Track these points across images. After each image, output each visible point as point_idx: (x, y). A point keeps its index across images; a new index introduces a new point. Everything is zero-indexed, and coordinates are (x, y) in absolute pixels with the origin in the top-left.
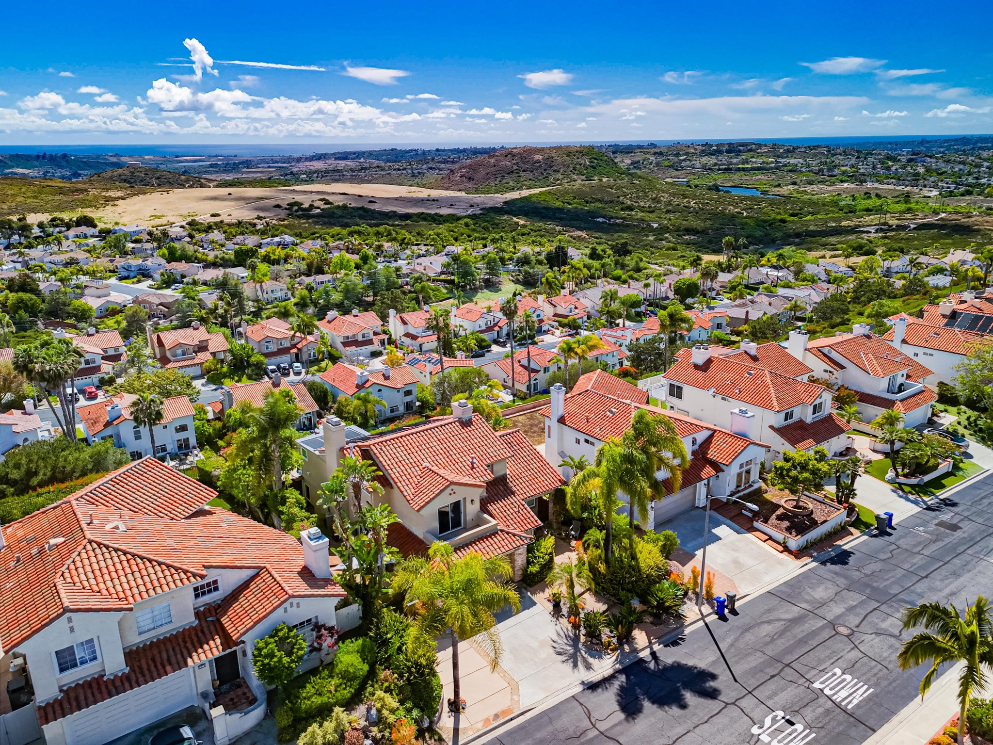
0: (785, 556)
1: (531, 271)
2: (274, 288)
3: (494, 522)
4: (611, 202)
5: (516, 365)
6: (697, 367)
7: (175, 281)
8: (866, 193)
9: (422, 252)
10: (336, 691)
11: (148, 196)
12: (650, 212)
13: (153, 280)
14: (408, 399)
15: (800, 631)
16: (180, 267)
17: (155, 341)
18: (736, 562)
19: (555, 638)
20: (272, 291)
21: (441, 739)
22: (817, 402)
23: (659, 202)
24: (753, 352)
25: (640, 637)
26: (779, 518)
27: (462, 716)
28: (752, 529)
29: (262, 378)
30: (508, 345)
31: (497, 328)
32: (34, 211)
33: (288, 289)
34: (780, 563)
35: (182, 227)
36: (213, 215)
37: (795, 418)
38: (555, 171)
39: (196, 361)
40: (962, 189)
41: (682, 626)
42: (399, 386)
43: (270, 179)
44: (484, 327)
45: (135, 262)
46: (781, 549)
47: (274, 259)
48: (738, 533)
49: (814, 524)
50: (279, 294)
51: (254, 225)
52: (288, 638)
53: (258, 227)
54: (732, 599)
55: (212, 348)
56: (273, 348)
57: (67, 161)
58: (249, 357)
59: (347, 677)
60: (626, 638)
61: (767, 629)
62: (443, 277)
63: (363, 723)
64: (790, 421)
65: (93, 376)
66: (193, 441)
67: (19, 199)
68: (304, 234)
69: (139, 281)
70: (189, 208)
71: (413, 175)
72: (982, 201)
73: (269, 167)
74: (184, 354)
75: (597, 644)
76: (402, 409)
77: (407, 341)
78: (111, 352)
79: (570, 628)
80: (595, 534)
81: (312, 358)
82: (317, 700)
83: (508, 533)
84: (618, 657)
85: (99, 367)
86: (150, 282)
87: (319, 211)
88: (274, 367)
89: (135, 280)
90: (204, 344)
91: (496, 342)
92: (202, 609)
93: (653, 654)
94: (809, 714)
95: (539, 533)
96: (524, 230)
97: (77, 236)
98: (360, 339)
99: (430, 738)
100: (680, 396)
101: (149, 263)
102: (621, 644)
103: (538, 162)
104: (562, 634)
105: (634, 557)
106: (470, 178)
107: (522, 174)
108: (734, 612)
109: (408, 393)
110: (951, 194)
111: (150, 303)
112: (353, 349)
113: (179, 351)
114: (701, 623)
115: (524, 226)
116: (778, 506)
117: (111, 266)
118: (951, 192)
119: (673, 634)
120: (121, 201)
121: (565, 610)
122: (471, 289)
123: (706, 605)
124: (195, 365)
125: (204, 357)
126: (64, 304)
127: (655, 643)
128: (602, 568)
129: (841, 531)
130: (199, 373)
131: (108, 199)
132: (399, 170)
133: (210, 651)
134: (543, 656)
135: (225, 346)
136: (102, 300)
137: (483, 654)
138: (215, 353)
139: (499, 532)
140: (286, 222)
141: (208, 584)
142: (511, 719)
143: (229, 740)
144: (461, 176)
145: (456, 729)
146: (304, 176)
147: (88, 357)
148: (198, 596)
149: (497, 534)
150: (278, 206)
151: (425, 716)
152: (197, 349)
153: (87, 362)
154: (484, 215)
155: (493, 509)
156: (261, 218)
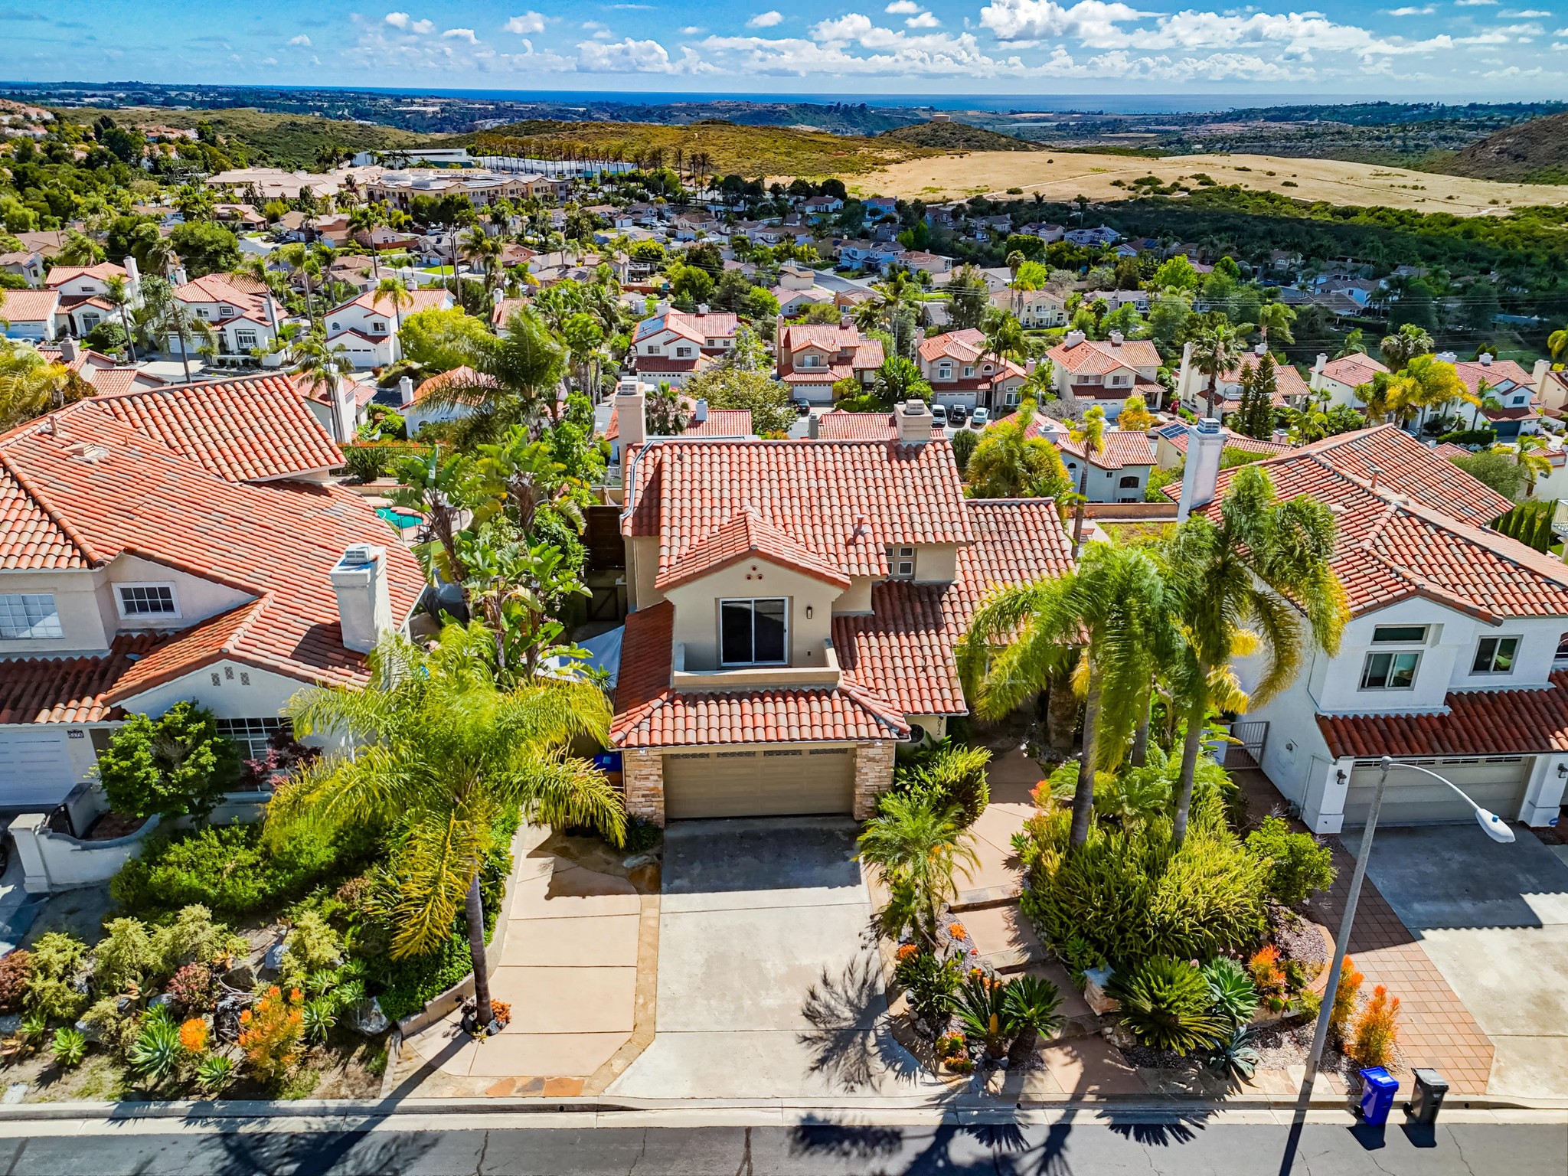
2: (1042, 302)
10: (233, 874)
11: (933, 159)
13: (878, 274)
16: (920, 259)
17: (783, 338)
18: (1544, 1003)
19: (835, 975)
20: (1038, 309)
25: (1059, 1072)
27: (469, 1048)
32: (778, 172)
33: (1066, 306)
35: (959, 206)
36: (1010, 192)
39: (828, 377)
41: (1214, 1099)
42: (1112, 465)
47: (1069, 261)
50: (1047, 315)
51: (1069, 210)
52: (181, 732)
54: (1431, 1097)
55: (858, 363)
56: (951, 375)
57: (864, 116)
58: (906, 383)
62: (1366, 319)
63: (248, 962)
65: (683, 374)
67: (769, 155)
69: (860, 276)
70: (982, 179)
71: (1405, 150)
73: (1148, 131)
74: (814, 364)
75: (924, 1036)
78: (719, 344)
79: (890, 969)
82: (181, 877)
83: (854, 702)
84: (953, 1091)
85: (693, 362)
86: (874, 278)
87: (1185, 194)
88: (942, 407)
89: (856, 274)
90: (849, 354)
92: (135, 635)
98: (1109, 384)
99: (361, 1060)
101: (881, 249)
102: (989, 1064)
104: (859, 976)
108: (1419, 1133)
112: (1091, 399)
113: (808, 359)
114: (1287, 1117)
119: (1169, 1107)
120: (894, 166)
121: (904, 926)
123: (1342, 1077)
124: (824, 383)
125: (843, 373)
126: (741, 291)
127: (1091, 1106)
130: (827, 396)
131: (878, 162)
132: (1378, 138)
133: (88, 712)
134: (770, 1002)
135: (880, 362)
136: (797, 294)
137: (648, 939)
138: (862, 370)
139: (836, 695)
140: (1120, 209)
141: (152, 592)
142: (561, 1109)
143: (52, 885)
144: (1501, 152)
145: (429, 1068)
146: (1199, 146)
147: (682, 344)
148: (130, 608)
149: (829, 695)
150: (1117, 183)
151: (377, 1008)
152: (835, 359)
153: (680, 351)
154: (1513, 219)
155: (866, 645)
156: (1081, 200)
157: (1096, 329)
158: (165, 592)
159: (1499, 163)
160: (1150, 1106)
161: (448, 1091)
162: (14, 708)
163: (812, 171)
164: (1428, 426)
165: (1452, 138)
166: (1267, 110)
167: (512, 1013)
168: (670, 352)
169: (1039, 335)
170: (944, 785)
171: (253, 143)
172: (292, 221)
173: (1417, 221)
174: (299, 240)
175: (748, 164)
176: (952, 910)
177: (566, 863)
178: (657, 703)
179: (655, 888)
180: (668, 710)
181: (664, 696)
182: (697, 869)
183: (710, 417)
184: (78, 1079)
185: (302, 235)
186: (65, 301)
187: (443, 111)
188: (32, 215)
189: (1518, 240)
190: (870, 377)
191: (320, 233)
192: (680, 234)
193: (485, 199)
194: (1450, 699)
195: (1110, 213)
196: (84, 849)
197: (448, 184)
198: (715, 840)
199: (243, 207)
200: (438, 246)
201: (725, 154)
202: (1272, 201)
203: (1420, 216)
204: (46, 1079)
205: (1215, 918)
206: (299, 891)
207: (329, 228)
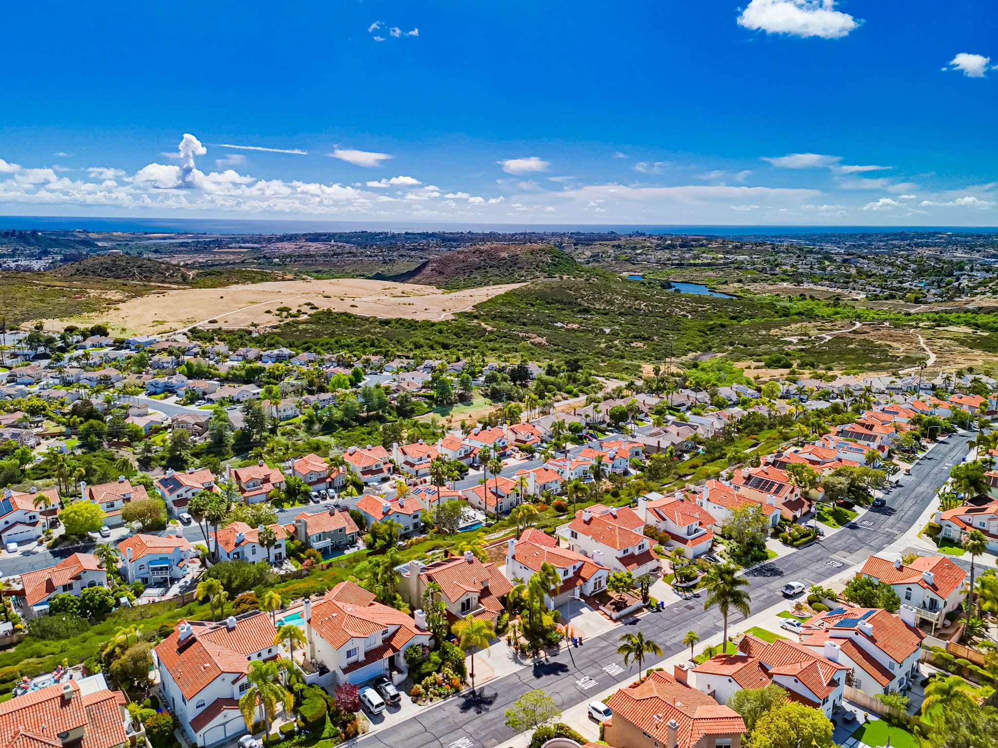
0: (610, 622)
1: (498, 387)
3: (484, 607)
4: (570, 303)
5: (488, 491)
6: (585, 522)
7: (198, 399)
8: (801, 295)
9: (405, 366)
10: (433, 667)
11: (145, 298)
12: (605, 314)
13: (177, 395)
14: (416, 521)
15: (604, 651)
16: (201, 385)
17: (234, 475)
18: (587, 625)
19: (509, 653)
20: (284, 410)
21: (468, 685)
22: (641, 544)
23: (612, 305)
24: (615, 514)
25: (542, 653)
26: (611, 604)
27: (475, 678)
28: (598, 609)
29: (308, 502)
30: (481, 469)
31: (472, 455)
32: (47, 316)
33: (297, 407)
34: (607, 624)
35: (185, 334)
36: (210, 322)
37: (629, 552)
38: (519, 268)
39: (264, 491)
40: (887, 293)
41: (559, 650)
42: (410, 512)
43: (243, 262)
44: (463, 455)
45: (162, 380)
46: (609, 618)
48: (592, 611)
49: (626, 606)
50: (289, 412)
51: (250, 333)
52: (416, 649)
53: (255, 335)
55: (273, 480)
56: (314, 479)
58: (299, 486)
59: (435, 663)
60: (536, 653)
61: (592, 650)
62: (424, 392)
64: (627, 554)
66: (284, 555)
67: (28, 303)
68: (296, 343)
69: (166, 397)
70: (187, 313)
71: (385, 262)
72: (902, 305)
73: (241, 247)
74: (255, 485)
75: (525, 656)
76: (411, 528)
77: (407, 468)
79: (514, 650)
80: (526, 612)
81: (341, 485)
82: (426, 670)
83: (489, 612)
84: (532, 660)
86: (176, 398)
87: (306, 317)
88: (316, 493)
89: (162, 395)
90: (267, 477)
91: (471, 466)
92: (385, 639)
93: (547, 660)
94: (598, 677)
95: (502, 612)
96: (491, 337)
97: (94, 346)
98: (374, 468)
100: (576, 538)
101: (174, 380)
102: (534, 656)
103: (504, 259)
104: (511, 652)
105: (541, 621)
106: (440, 273)
107: (489, 269)
108: (581, 644)
109: (416, 517)
110: (876, 297)
112: (369, 476)
113: (251, 484)
114: (567, 648)
115: (491, 332)
116: (612, 598)
117: (139, 382)
118: (877, 295)
119: (555, 652)
120: (122, 304)
121: (512, 643)
122: (447, 403)
124: (262, 493)
125: (267, 487)
126: (123, 427)
128: (528, 626)
129: (639, 610)
130: (265, 499)
131: (110, 302)
132: (371, 256)
134: (503, 659)
135: (282, 478)
136: (145, 420)
138: (276, 483)
139: (484, 612)
140: (279, 330)
142: (492, 679)
146: (277, 260)
147: (193, 491)
148: (384, 634)
150: (268, 312)
151: (461, 677)
152: (263, 481)
153: (194, 494)
154: (455, 320)
156: (255, 325)
158: (387, 630)
161: (478, 682)
162: (377, 658)
166: (304, 235)
167: (475, 673)
168: (189, 495)
169: (291, 424)
184: (434, 699)
194: (563, 582)
195: (275, 334)
202: (350, 317)
203: (417, 322)
204: (430, 701)
205: (550, 626)
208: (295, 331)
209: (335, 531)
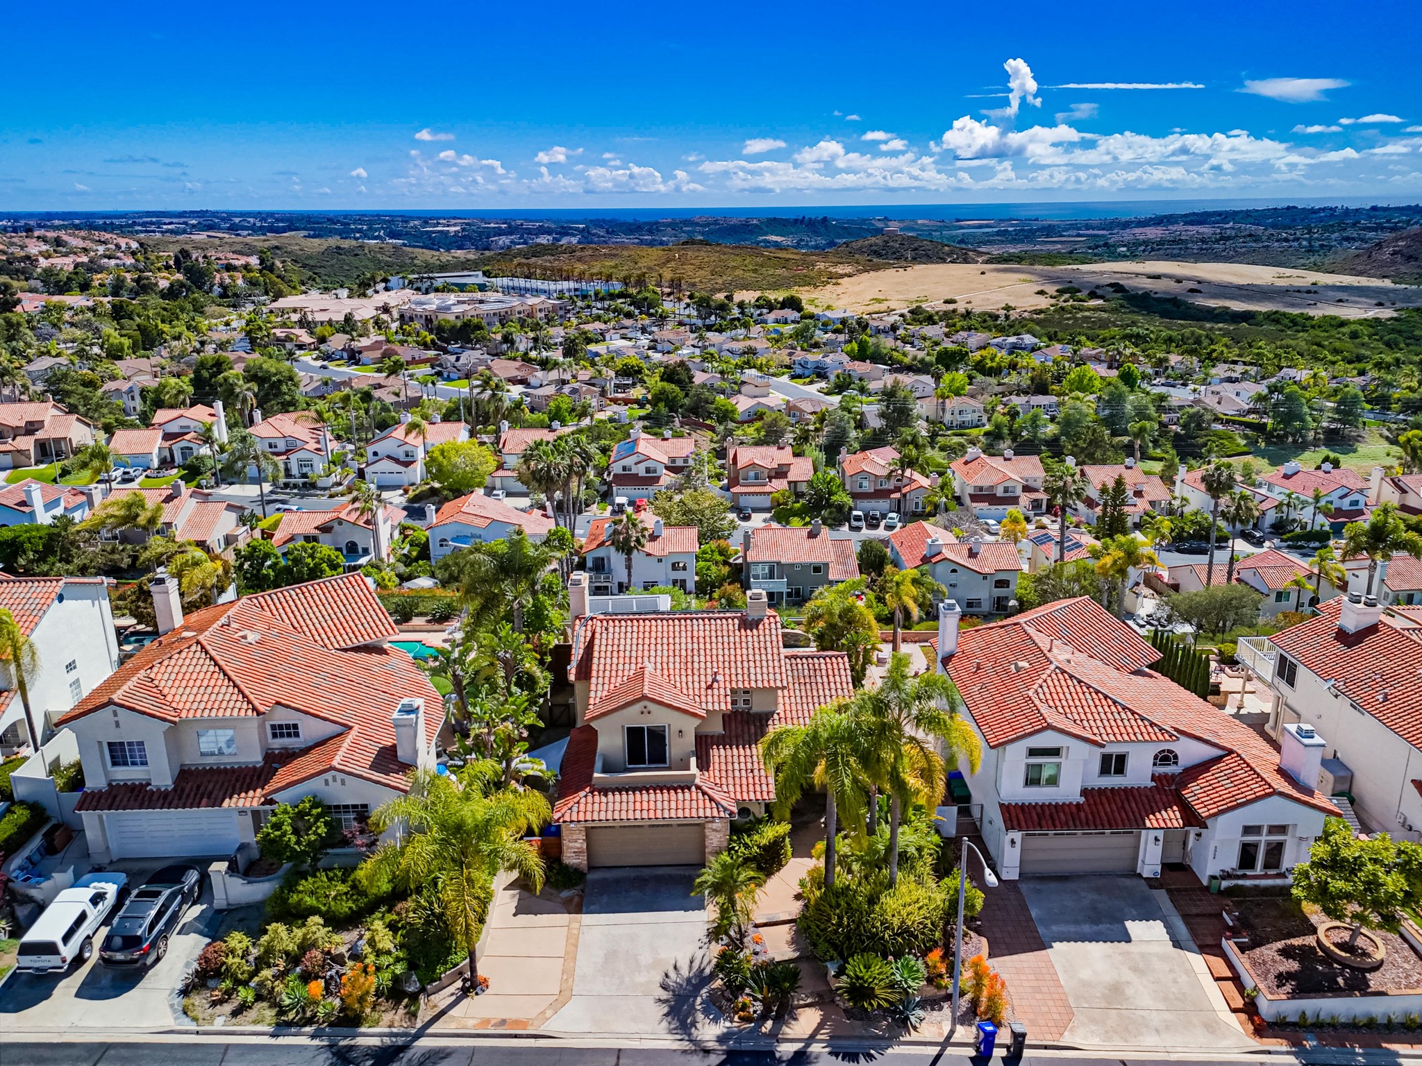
0: (1236, 1024)
2: (963, 407)
3: (693, 771)
7: (849, 386)
9: (1234, 375)
10: (335, 898)
11: (880, 272)
13: (826, 382)
14: (1001, 592)
16: (863, 368)
17: (732, 457)
19: (682, 964)
20: (960, 412)
26: (1286, 953)
28: (1210, 947)
29: (840, 525)
32: (746, 287)
33: (985, 411)
35: (902, 315)
36: (947, 302)
39: (767, 489)
41: (894, 1039)
42: (987, 570)
43: (1071, 252)
45: (814, 357)
46: (1239, 1003)
47: (991, 368)
48: (1177, 944)
49: (1360, 988)
50: (968, 418)
51: (995, 317)
52: (309, 814)
53: (1000, 320)
55: (792, 476)
56: (868, 487)
57: (826, 227)
58: (831, 493)
59: (358, 889)
60: (782, 1012)
62: (1252, 418)
63: (343, 949)
65: (650, 487)
66: (690, 585)
67: (739, 272)
68: (1058, 335)
69: (811, 383)
70: (922, 291)
73: (1079, 235)
74: (756, 478)
75: (728, 1000)
76: (987, 607)
78: (680, 463)
79: (715, 961)
81: (920, 509)
82: (306, 900)
83: (704, 793)
84: (741, 1031)
85: (659, 478)
86: (823, 385)
87: (1099, 302)
88: (860, 513)
89: (807, 380)
90: (785, 469)
92: (277, 751)
93: (800, 1055)
97: (777, 321)
98: (1000, 492)
99: (405, 1007)
100: (1291, 683)
101: (830, 360)
102: (761, 1017)
104: (696, 965)
105: (876, 898)
106: (1409, 257)
109: (1001, 584)
111: (802, 411)
112: (985, 505)
113: (752, 474)
114: (937, 1049)
116: (1308, 931)
117: (787, 361)
119: (867, 1043)
120: (846, 279)
121: (725, 936)
122: (1295, 441)
123: (973, 1029)
124: (764, 493)
125: (780, 485)
126: (707, 402)
127: (820, 1041)
130: (768, 504)
131: (832, 276)
132: (1286, 240)
133: (252, 800)
134: (641, 979)
135: (810, 475)
136: (755, 401)
137: (573, 941)
138: (795, 483)
139: (693, 788)
140: (1042, 316)
141: (288, 726)
142: (516, 1036)
143: (228, 904)
144: (1394, 253)
145: (443, 1013)
146: (1123, 249)
147: (649, 464)
148: (275, 736)
149: (689, 789)
150: (1041, 292)
151: (414, 977)
152: (773, 474)
153: (648, 470)
154: (1398, 320)
155: (717, 755)
156: (1008, 308)
157: (1010, 429)
158: (295, 726)
159: (1393, 263)
160: (855, 1043)
161: (453, 1025)
162: (209, 798)
163: (775, 286)
164: (1273, 526)
165: (1354, 239)
167: (490, 983)
168: (640, 470)
169: (961, 435)
170: (759, 847)
171: (304, 266)
172: (337, 342)
173: (1308, 323)
174: (342, 358)
175: (720, 281)
176: (757, 926)
177: (526, 894)
178: (582, 794)
179: (579, 911)
180: (590, 798)
181: (588, 789)
182: (605, 899)
183: (665, 533)
184: (252, 1014)
185: (345, 355)
186: (167, 437)
187: (463, 230)
188: (126, 342)
189: (1400, 339)
190: (803, 488)
191: (360, 352)
192: (659, 347)
193: (496, 319)
194: (1085, 792)
195: (1032, 320)
196: (249, 883)
197: (466, 307)
198: (617, 882)
199: (298, 331)
200: (457, 364)
201: (701, 272)
202: (1178, 305)
203: (1312, 318)
204: (235, 1013)
205: (905, 931)
206: (371, 908)
207: (368, 348)
208: (1068, 319)
209: (804, 566)
